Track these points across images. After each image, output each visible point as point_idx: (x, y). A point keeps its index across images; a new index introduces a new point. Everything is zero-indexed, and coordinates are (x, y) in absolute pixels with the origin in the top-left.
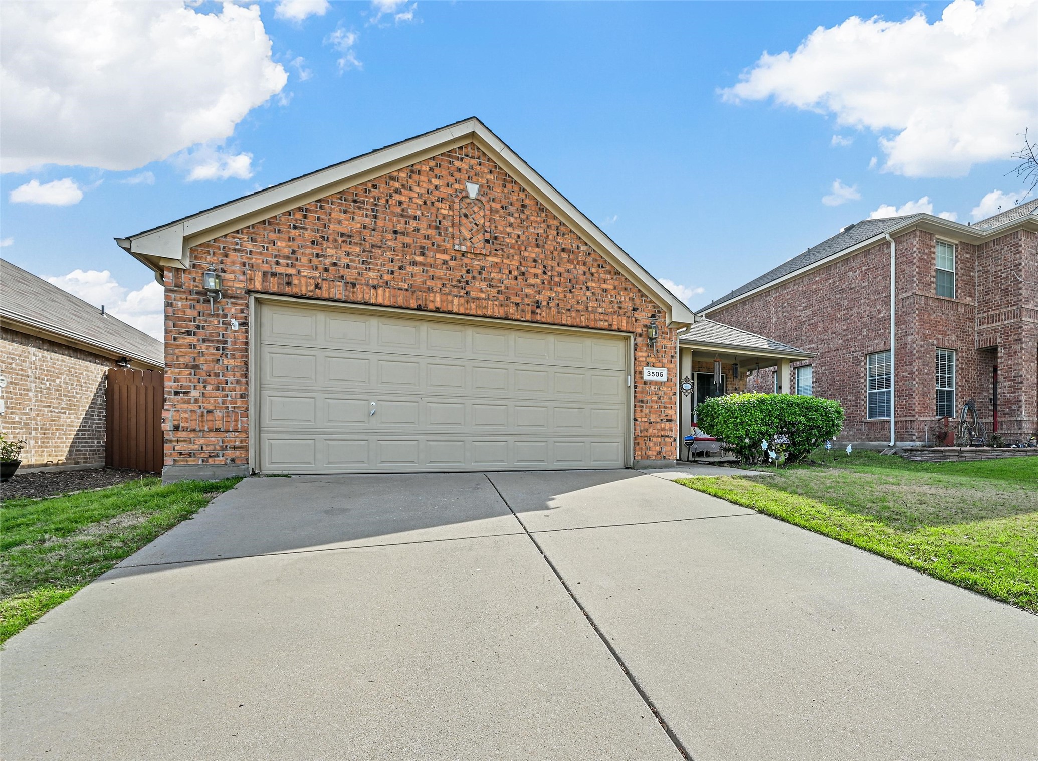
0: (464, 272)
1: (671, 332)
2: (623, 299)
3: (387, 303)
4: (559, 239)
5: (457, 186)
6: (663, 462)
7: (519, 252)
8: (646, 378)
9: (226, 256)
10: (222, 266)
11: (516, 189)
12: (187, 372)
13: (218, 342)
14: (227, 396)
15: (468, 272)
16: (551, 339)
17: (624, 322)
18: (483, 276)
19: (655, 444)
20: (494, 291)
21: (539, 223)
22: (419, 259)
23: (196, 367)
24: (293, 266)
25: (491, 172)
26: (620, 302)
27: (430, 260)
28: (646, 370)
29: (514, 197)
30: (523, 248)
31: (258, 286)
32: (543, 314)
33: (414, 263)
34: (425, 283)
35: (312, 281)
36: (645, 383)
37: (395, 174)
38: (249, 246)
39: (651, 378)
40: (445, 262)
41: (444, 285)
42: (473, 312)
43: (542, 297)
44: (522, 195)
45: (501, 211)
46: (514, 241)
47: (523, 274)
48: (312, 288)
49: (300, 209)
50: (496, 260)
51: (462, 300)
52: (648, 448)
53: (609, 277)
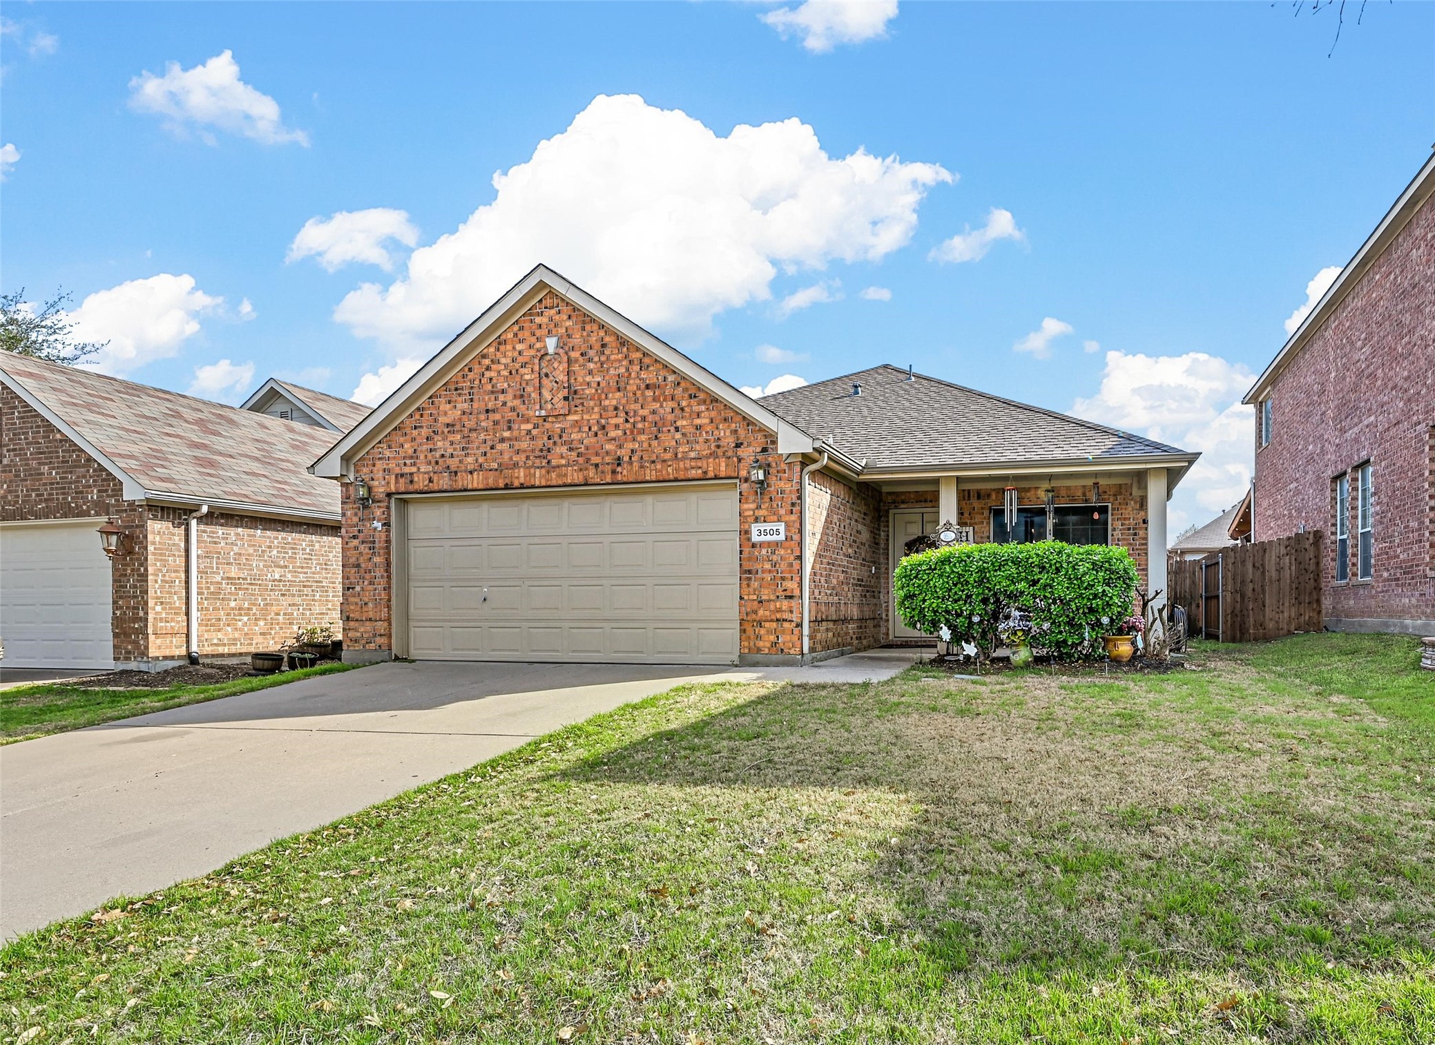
0: (546, 438)
1: (790, 469)
2: (722, 434)
3: (481, 486)
4: (643, 375)
5: (538, 345)
6: (780, 657)
7: (598, 403)
8: (755, 538)
9: (374, 465)
10: (372, 475)
11: (595, 327)
12: (353, 570)
13: (370, 542)
14: (375, 589)
15: (549, 438)
16: (649, 499)
17: (723, 464)
18: (564, 439)
19: (769, 632)
20: (574, 454)
21: (620, 361)
22: (507, 434)
23: (358, 566)
24: (415, 464)
25: (570, 317)
26: (719, 439)
27: (516, 433)
28: (755, 529)
29: (593, 339)
30: (603, 396)
31: (393, 489)
32: (624, 473)
33: (502, 440)
34: (511, 459)
35: (426, 476)
36: (754, 546)
37: (486, 351)
38: (387, 453)
39: (763, 538)
40: (529, 432)
41: (528, 458)
42: (554, 483)
43: (623, 451)
44: (602, 333)
45: (581, 359)
46: (593, 391)
47: (603, 427)
48: (427, 482)
49: (418, 409)
50: (576, 417)
51: (543, 471)
52: (758, 637)
53: (703, 408)
